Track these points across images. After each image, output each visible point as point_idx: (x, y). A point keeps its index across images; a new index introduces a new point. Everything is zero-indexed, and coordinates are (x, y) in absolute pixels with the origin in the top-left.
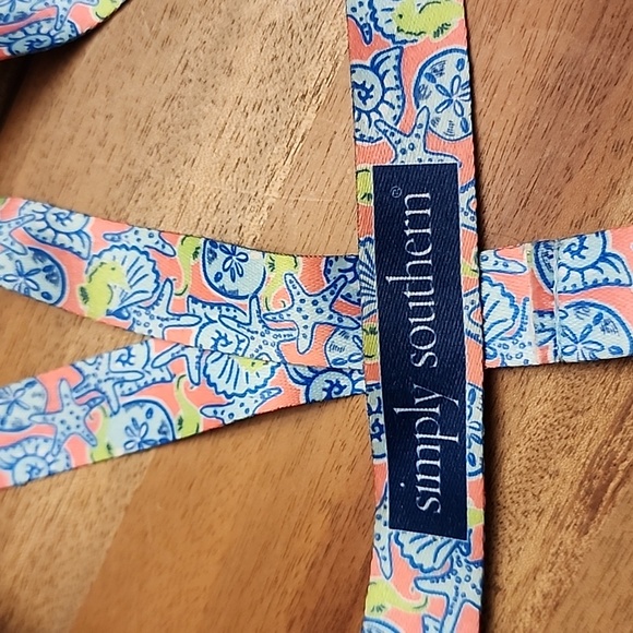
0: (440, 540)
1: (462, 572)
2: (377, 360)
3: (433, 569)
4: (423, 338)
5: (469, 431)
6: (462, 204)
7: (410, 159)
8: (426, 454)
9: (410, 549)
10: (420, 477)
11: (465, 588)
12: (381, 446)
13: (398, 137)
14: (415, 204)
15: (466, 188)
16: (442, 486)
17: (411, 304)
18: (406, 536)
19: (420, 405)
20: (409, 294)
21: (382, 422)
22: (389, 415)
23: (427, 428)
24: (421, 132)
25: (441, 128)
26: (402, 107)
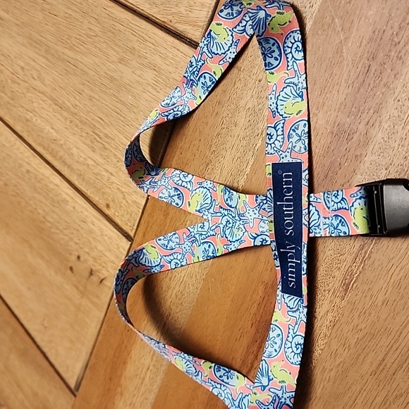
0: (296, 298)
1: (301, 310)
2: (273, 232)
3: (292, 308)
4: (289, 225)
6: (303, 177)
7: (285, 161)
8: (292, 267)
9: (287, 301)
10: (290, 275)
11: (302, 315)
12: (277, 263)
13: (281, 152)
14: (287, 176)
15: (304, 171)
16: (296, 278)
17: (286, 213)
19: (289, 249)
20: (285, 209)
21: (277, 254)
22: (279, 252)
23: (291, 257)
24: (289, 151)
25: (297, 149)
26: (283, 142)
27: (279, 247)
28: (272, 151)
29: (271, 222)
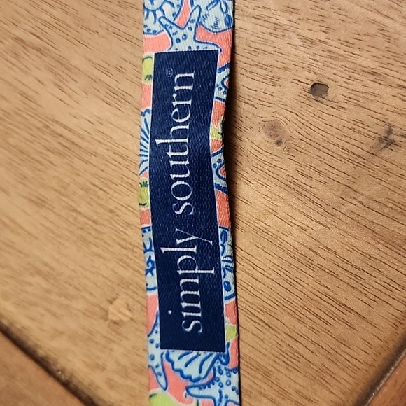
0: (203, 355)
1: (224, 379)
2: (149, 208)
3: (199, 379)
4: (182, 191)
5: (223, 264)
7: (183, 47)
8: (188, 286)
9: (179, 364)
10: (184, 305)
11: (227, 391)
12: (153, 280)
13: (175, 29)
14: (183, 81)
15: (222, 69)
17: (172, 163)
18: (175, 354)
19: (181, 245)
20: (170, 154)
21: (153, 259)
22: (158, 253)
23: (187, 265)
24: (193, 26)
25: (209, 23)
26: (180, 6)
27: (158, 242)
28: (157, 27)
29: (144, 184)
